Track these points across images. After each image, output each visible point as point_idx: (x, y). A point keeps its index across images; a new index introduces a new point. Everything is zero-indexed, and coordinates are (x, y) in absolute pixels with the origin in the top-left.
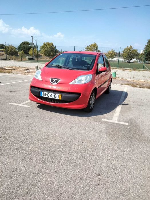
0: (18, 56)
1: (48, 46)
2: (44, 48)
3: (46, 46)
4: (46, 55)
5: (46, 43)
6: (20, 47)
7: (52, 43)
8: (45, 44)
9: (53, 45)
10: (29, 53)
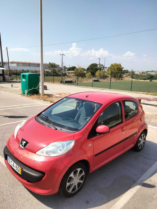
0: (86, 77)
1: (116, 68)
2: (111, 69)
3: (113, 67)
4: (112, 76)
5: (114, 64)
6: (88, 69)
7: (120, 64)
8: (112, 65)
9: (120, 66)
10: (96, 74)
